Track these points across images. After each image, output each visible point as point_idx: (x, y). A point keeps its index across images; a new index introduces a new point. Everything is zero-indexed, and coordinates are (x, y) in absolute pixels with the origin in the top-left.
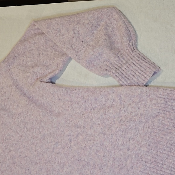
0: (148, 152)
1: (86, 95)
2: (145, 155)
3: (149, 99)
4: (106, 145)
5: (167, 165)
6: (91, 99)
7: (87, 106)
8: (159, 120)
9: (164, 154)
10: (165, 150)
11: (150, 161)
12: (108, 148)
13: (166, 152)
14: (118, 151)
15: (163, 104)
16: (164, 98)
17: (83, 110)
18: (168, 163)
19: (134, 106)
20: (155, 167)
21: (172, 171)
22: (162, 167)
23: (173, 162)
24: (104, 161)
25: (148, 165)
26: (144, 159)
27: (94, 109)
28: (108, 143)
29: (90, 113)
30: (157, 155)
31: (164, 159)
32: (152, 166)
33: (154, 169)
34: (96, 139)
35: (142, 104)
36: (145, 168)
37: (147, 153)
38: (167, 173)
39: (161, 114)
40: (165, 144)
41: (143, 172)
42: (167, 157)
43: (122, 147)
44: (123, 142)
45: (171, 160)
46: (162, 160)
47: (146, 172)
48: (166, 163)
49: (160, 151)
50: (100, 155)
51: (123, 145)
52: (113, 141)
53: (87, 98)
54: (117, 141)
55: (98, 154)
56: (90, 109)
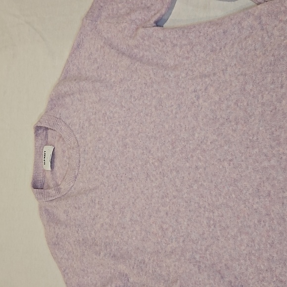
1: (211, 30)
4: (249, 90)
6: (218, 33)
7: (215, 45)
12: (252, 93)
14: (267, 93)
17: (209, 52)
19: (282, 27)
24: (249, 111)
27: (225, 47)
28: (251, 86)
29: (219, 53)
34: (233, 85)
43: (272, 86)
44: (272, 80)
50: (242, 104)
51: (273, 83)
52: (258, 82)
53: (213, 33)
54: (263, 80)
55: (239, 104)
56: (218, 48)
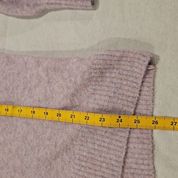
0: (82, 145)
1: (7, 68)
2: (79, 150)
3: (79, 72)
4: (30, 140)
5: (107, 162)
6: (13, 73)
7: (8, 84)
8: (95, 100)
9: (104, 147)
10: (104, 142)
11: (85, 158)
12: (31, 144)
13: (106, 145)
14: (43, 148)
15: (100, 77)
16: (100, 69)
17: (3, 89)
18: (108, 160)
19: (61, 84)
20: (91, 166)
21: (113, 170)
22: (101, 166)
23: (115, 158)
24: (25, 163)
25: (83, 164)
26: (77, 156)
27: (16, 88)
28: (32, 137)
29: (11, 94)
30: (94, 149)
31: (103, 154)
32: (88, 165)
33: (91, 169)
34: (18, 130)
35: (71, 80)
36: (79, 168)
37: (81, 147)
38: (107, 173)
39: (97, 91)
40: (103, 133)
41: (77, 174)
42: (106, 151)
43: (48, 142)
44: (50, 136)
45: (112, 156)
46: (100, 156)
47: (80, 173)
48: (106, 161)
49: (98, 142)
50: (21, 153)
51: (49, 139)
52: (38, 134)
53: (9, 72)
54: (43, 134)
55: (19, 151)
56: (11, 88)
